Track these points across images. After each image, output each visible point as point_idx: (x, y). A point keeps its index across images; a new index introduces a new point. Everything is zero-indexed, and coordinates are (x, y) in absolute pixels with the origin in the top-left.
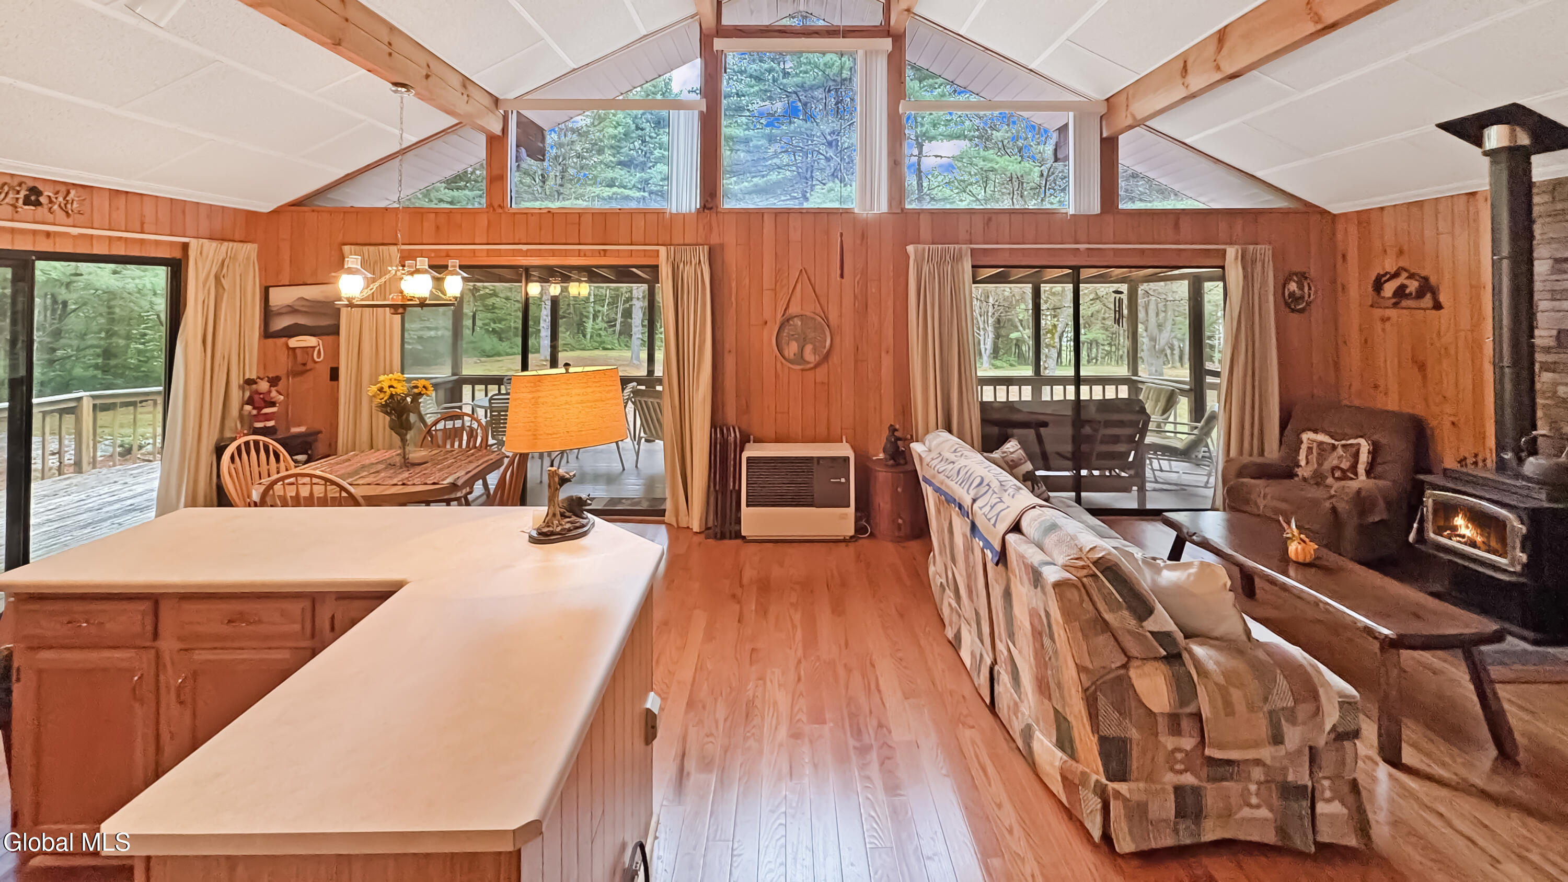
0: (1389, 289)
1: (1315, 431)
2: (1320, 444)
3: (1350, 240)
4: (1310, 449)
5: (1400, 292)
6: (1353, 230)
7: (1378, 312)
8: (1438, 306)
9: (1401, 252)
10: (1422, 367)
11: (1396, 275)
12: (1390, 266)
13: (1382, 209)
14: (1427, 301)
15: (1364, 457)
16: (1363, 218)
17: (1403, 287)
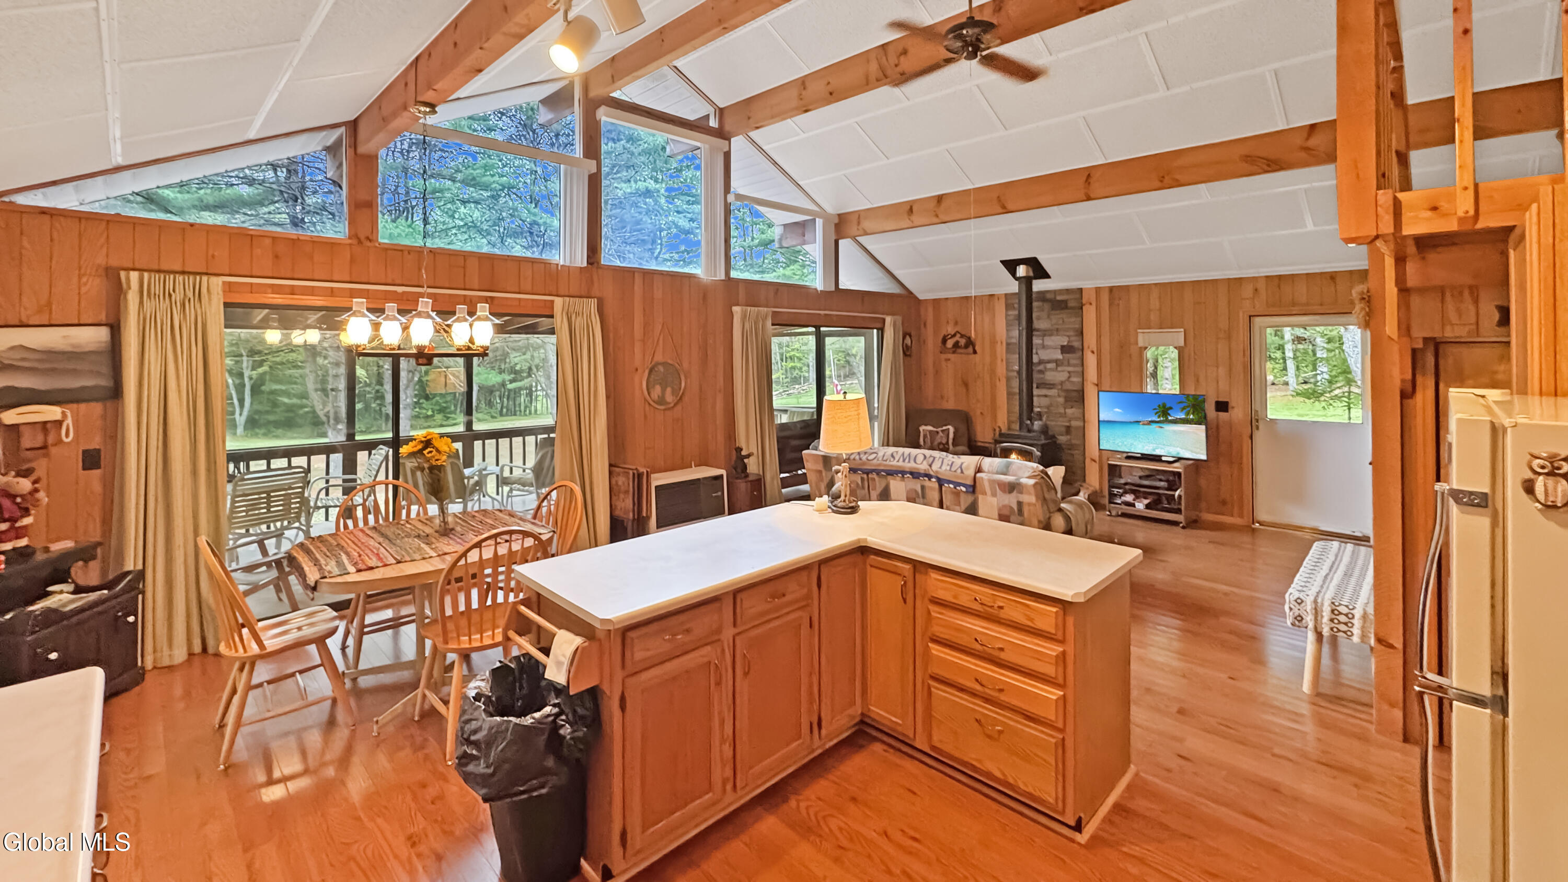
0: (950, 343)
1: (926, 425)
2: (930, 432)
3: (929, 315)
4: (925, 436)
5: (956, 345)
6: (930, 310)
7: (944, 356)
8: (975, 352)
9: (956, 323)
10: (966, 385)
11: (954, 335)
12: (951, 330)
13: (947, 299)
14: (970, 349)
15: (951, 436)
16: (937, 303)
17: (957, 342)
